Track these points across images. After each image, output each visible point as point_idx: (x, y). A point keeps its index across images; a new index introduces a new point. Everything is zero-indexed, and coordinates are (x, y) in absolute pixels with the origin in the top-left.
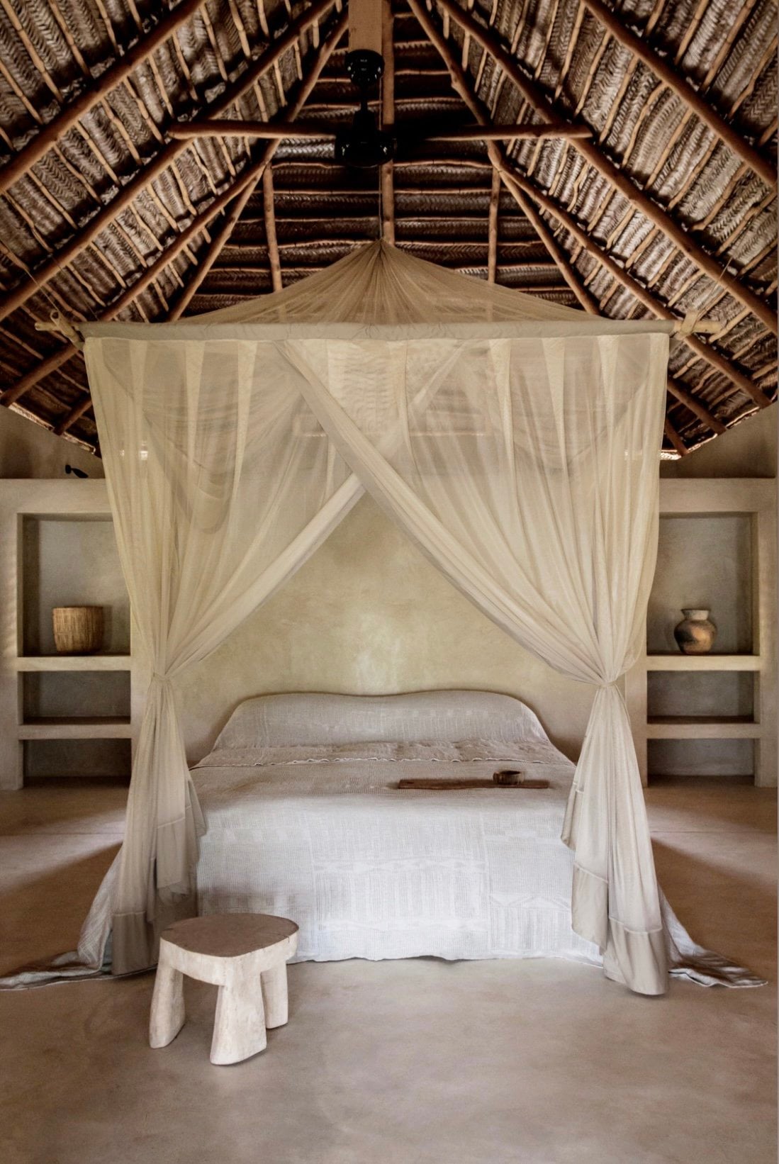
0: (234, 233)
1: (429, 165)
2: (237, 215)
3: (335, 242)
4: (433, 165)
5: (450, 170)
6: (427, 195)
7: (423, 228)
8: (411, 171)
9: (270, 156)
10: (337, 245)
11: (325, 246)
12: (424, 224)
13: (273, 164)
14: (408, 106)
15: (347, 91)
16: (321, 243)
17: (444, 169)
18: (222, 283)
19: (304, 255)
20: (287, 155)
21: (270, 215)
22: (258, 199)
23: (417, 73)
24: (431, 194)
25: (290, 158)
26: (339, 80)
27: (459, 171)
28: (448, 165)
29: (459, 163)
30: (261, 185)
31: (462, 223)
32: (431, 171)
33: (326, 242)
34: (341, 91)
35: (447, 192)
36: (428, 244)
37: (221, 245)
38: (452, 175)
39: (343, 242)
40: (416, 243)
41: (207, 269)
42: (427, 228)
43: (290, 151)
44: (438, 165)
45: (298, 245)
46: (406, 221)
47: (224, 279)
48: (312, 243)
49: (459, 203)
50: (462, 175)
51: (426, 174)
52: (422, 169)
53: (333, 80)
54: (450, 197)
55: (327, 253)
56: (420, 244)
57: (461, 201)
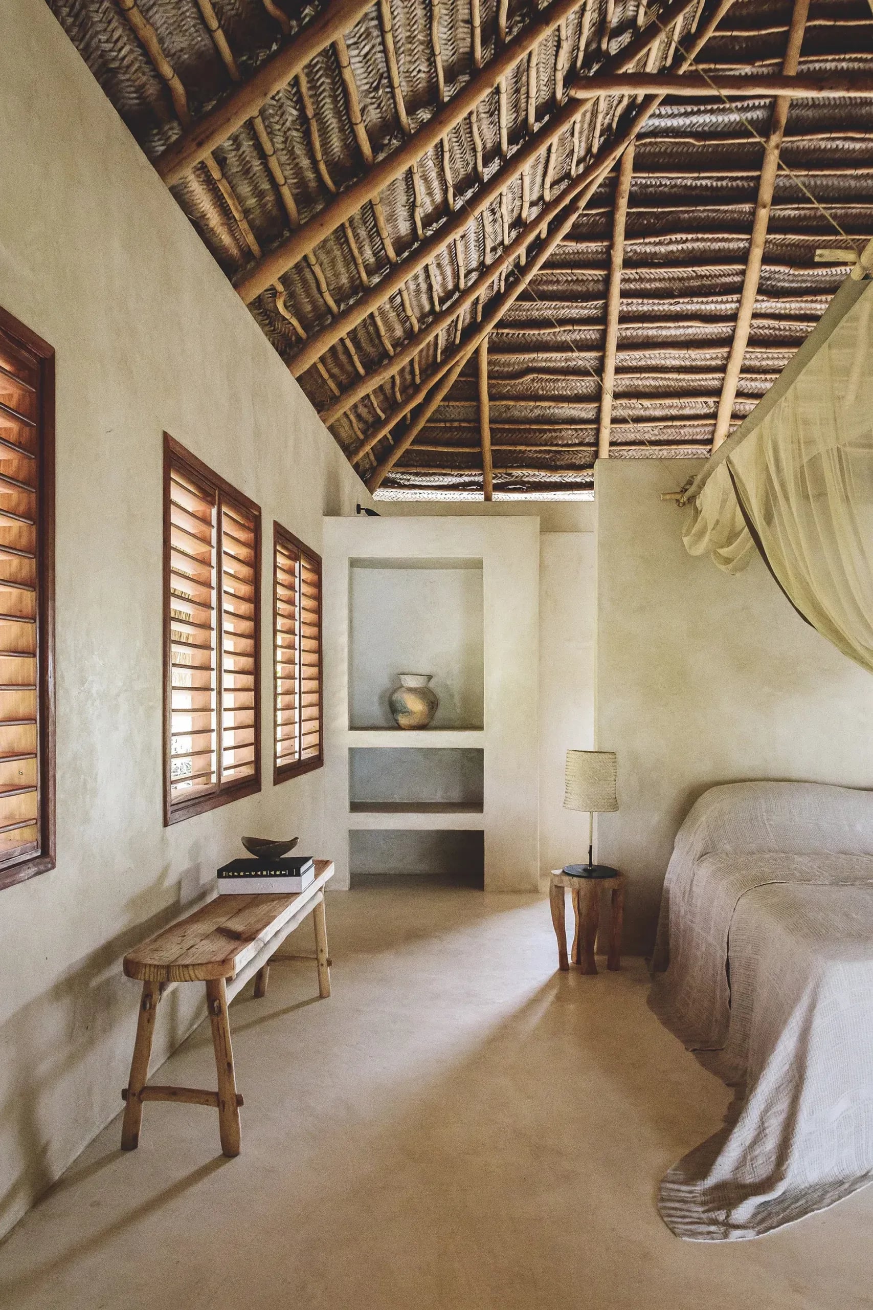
0: (574, 226)
1: (823, 139)
2: (583, 203)
3: (690, 236)
4: (828, 139)
5: (848, 145)
6: (813, 176)
7: (800, 218)
8: (798, 147)
9: (637, 130)
10: (692, 240)
11: (677, 242)
12: (802, 212)
13: (637, 140)
14: (811, 66)
15: (741, 47)
16: (673, 237)
17: (840, 144)
18: (545, 288)
19: (650, 253)
20: (652, 128)
21: (623, 202)
22: (613, 183)
23: (831, 23)
24: (817, 176)
25: (655, 133)
26: (735, 33)
27: (858, 146)
28: (845, 139)
29: (862, 136)
30: (618, 167)
31: (850, 211)
32: (823, 147)
33: (679, 236)
34: (734, 47)
35: (839, 173)
36: (802, 237)
37: (558, 240)
38: (848, 151)
39: (700, 236)
40: (788, 236)
41: (535, 271)
42: (805, 218)
43: (657, 123)
44: (834, 139)
45: (647, 240)
46: (781, 210)
47: (551, 282)
48: (662, 238)
49: (850, 186)
50: (861, 151)
51: (818, 150)
52: (812, 145)
53: (729, 34)
54: (840, 179)
55: (678, 250)
56: (793, 237)
57: (853, 183)
